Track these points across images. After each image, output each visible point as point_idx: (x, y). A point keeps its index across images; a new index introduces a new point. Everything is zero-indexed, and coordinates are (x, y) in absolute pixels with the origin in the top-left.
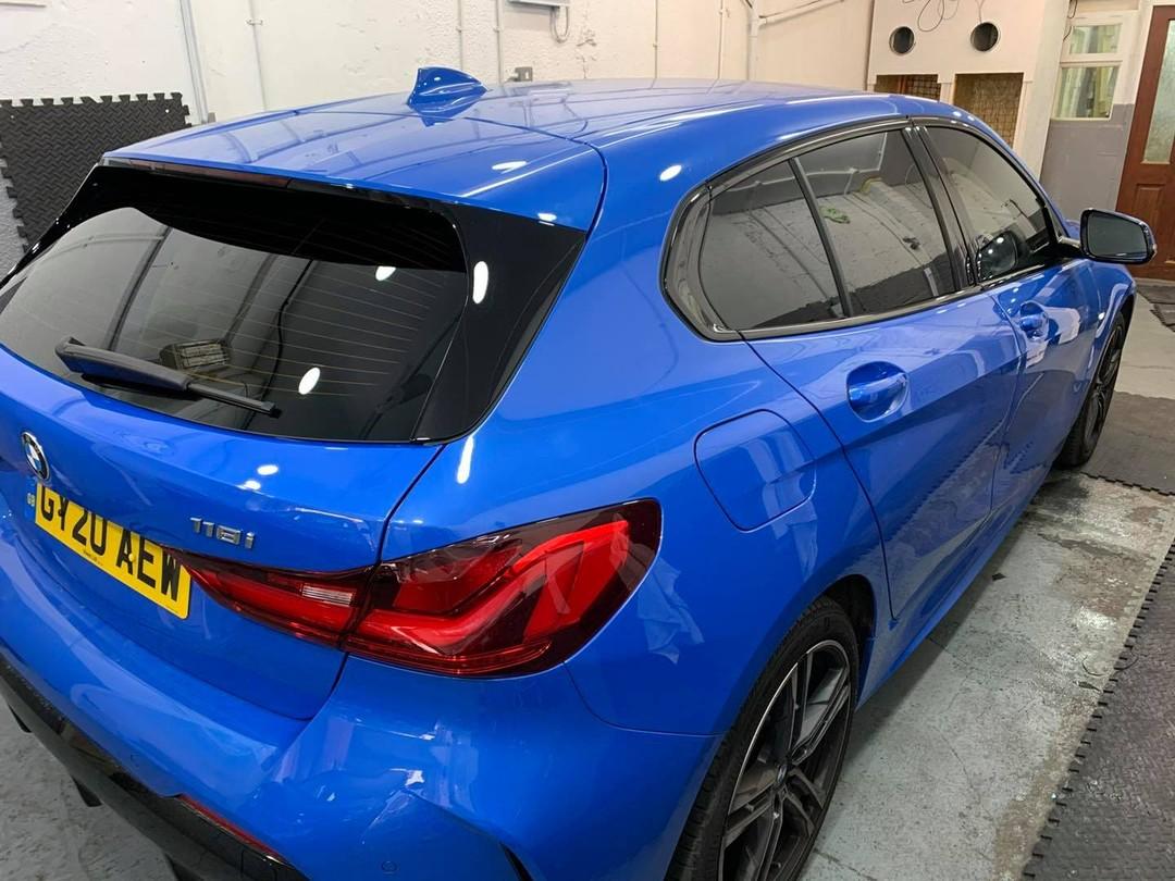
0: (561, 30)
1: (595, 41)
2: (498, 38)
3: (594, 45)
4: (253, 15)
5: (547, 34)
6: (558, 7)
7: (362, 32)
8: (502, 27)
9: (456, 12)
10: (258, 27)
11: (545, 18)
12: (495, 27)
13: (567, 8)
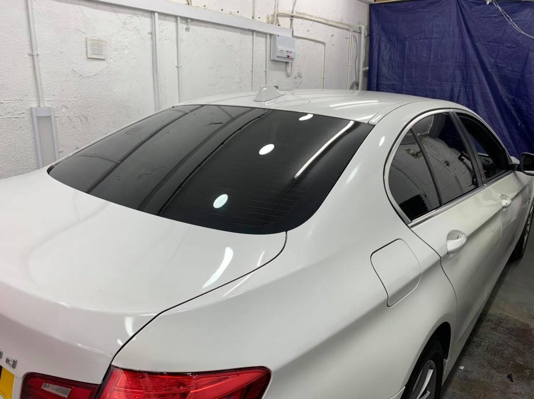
0: (289, 71)
1: (302, 76)
2: (266, 74)
3: (301, 77)
4: (178, 64)
5: (284, 73)
6: (289, 62)
7: (216, 71)
8: (267, 70)
9: (251, 64)
10: (179, 68)
11: (284, 66)
12: (265, 69)
13: (291, 63)
